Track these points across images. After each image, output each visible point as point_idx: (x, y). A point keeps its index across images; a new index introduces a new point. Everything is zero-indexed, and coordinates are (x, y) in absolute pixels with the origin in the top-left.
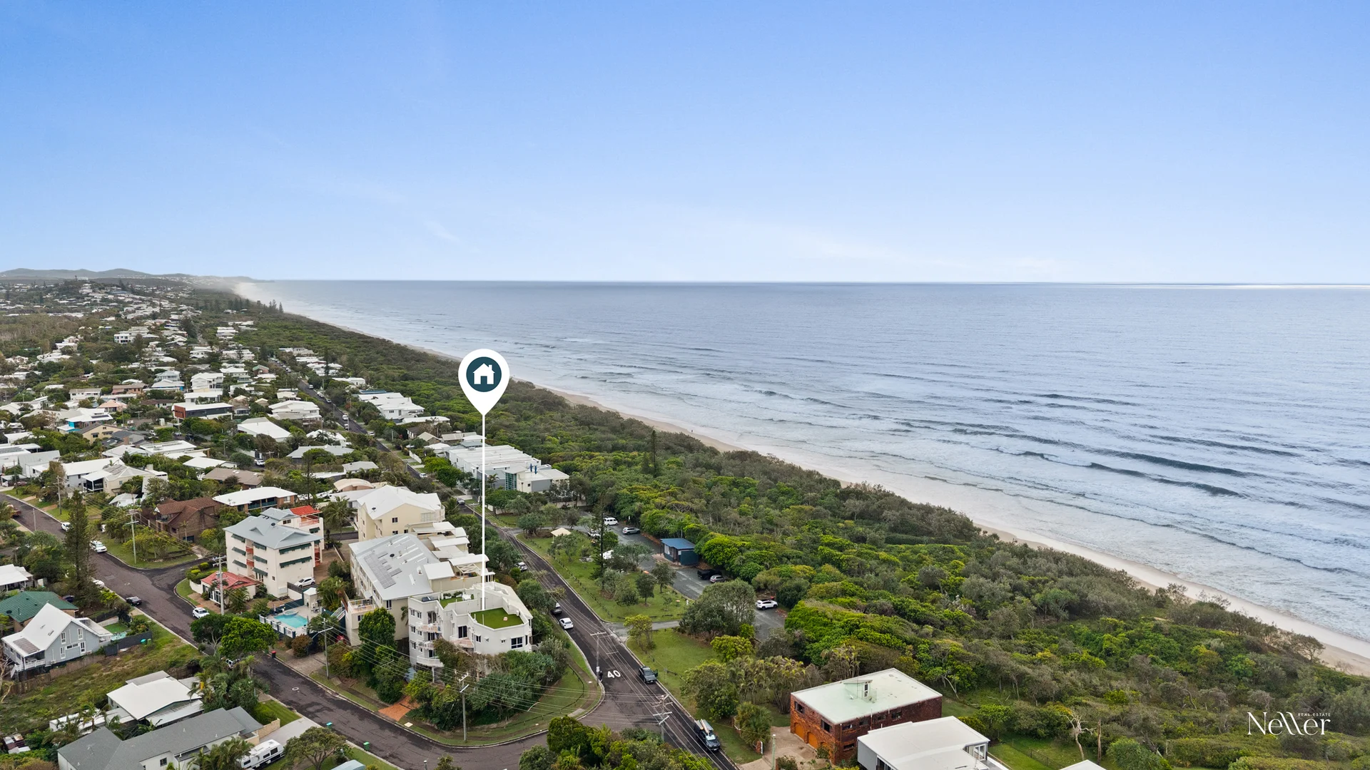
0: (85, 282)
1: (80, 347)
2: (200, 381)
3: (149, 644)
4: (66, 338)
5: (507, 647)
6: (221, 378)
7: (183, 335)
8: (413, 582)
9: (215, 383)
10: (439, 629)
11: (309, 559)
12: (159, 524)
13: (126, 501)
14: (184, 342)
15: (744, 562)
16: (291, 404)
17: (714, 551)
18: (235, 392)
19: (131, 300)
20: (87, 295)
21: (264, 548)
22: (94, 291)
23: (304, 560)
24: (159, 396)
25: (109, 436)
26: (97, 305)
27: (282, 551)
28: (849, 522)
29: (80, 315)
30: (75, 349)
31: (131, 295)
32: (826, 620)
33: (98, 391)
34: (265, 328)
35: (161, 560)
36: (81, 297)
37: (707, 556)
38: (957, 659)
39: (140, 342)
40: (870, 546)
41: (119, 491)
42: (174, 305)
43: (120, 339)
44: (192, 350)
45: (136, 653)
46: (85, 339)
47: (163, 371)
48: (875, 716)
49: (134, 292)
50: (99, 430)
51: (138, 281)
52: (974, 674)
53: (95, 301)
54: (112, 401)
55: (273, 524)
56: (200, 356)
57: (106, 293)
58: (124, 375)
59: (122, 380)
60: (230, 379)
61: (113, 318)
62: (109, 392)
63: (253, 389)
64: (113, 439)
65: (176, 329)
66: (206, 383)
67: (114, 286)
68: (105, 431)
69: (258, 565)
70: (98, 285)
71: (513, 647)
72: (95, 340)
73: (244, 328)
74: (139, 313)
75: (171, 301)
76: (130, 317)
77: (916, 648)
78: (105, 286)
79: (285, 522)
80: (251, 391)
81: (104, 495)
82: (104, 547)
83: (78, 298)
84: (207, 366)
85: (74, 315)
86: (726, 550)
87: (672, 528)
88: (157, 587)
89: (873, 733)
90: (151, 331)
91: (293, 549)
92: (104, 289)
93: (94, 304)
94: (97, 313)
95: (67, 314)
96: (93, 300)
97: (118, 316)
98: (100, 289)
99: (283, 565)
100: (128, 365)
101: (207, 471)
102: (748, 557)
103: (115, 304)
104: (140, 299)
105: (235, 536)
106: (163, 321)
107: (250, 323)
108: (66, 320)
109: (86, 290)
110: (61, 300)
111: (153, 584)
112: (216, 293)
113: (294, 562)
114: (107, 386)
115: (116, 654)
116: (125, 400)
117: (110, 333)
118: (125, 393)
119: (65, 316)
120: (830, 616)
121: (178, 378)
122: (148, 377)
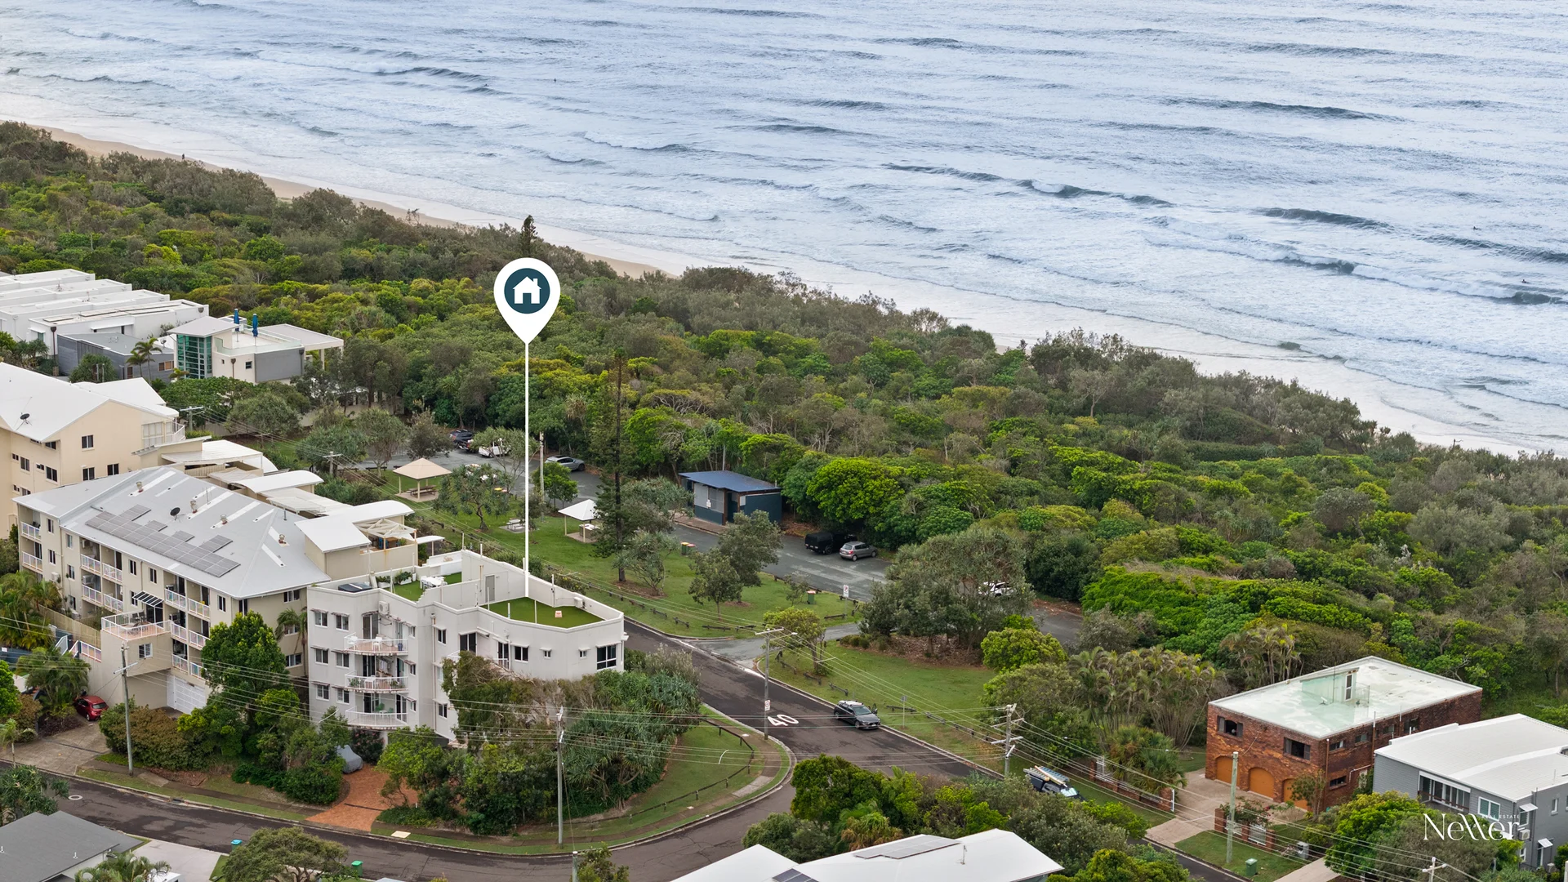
5: (590, 666)
8: (279, 562)
10: (400, 647)
15: (920, 506)
17: (841, 489)
28: (1089, 421)
32: (1183, 594)
37: (824, 500)
38: (1471, 639)
40: (1169, 466)
48: (1379, 724)
52: (1506, 665)
71: (599, 666)
77: (1388, 628)
86: (872, 484)
87: (699, 448)
89: (1396, 743)
102: (929, 496)
120: (1191, 586)
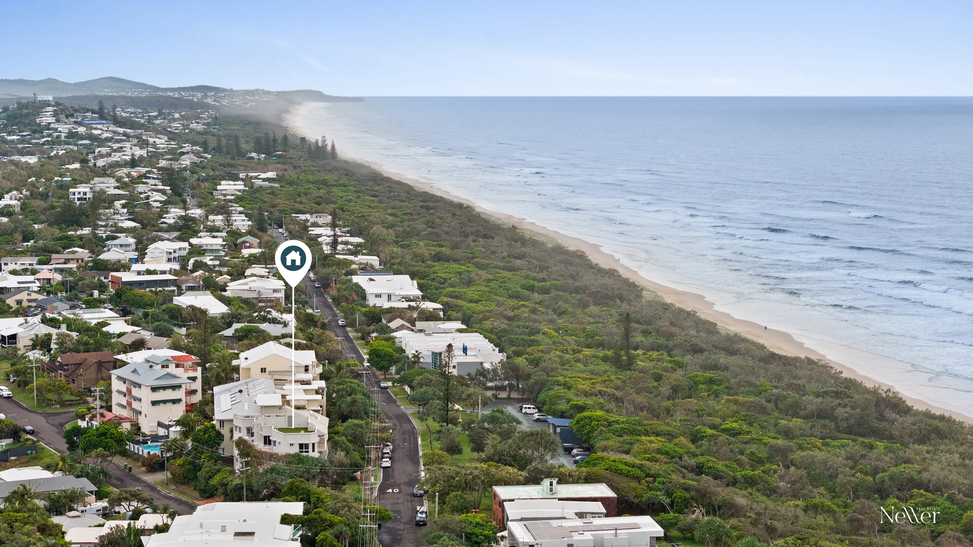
0: (47, 104)
1: (24, 207)
2: (156, 251)
3: (33, 455)
4: (7, 193)
5: (295, 450)
6: (184, 249)
7: (163, 192)
8: (247, 408)
9: (176, 255)
10: (253, 441)
11: (179, 401)
12: (61, 374)
13: (35, 355)
14: (161, 202)
15: (602, 433)
16: (255, 281)
18: (194, 265)
19: (109, 135)
20: (48, 126)
21: (140, 386)
22: (58, 121)
23: (175, 401)
24: (104, 267)
25: (34, 304)
26: (60, 143)
27: (154, 389)
29: (32, 160)
30: (18, 209)
31: (112, 128)
33: (34, 260)
34: (291, 183)
35: (58, 406)
36: (39, 130)
39: (102, 200)
41: (30, 348)
42: (173, 144)
43: (77, 196)
44: (167, 212)
45: (22, 461)
46: (31, 194)
47: (115, 238)
49: (117, 122)
50: (23, 296)
51: (133, 102)
53: (58, 137)
54: (45, 272)
55: (151, 367)
56: (171, 221)
57: (75, 122)
58: (68, 243)
59: (65, 248)
60: (198, 251)
61: (77, 166)
62: (47, 262)
63: (217, 263)
64: (36, 307)
65: (157, 182)
66: (165, 255)
67: (88, 111)
68: (30, 298)
69: (135, 405)
70: (63, 111)
71: (299, 449)
72: (44, 196)
73: (258, 183)
74: (116, 157)
75: (172, 136)
76: (101, 163)
78: (76, 111)
79: (163, 367)
80: (215, 266)
81: (16, 349)
82: (10, 393)
83: (34, 132)
84: (176, 234)
85: (24, 159)
86: (594, 423)
88: (51, 425)
90: (122, 185)
91: (164, 388)
92: (72, 116)
93: (57, 142)
94: (56, 156)
95: (16, 158)
96: (55, 134)
97: (84, 161)
98: (67, 117)
99: (154, 403)
100: (76, 231)
101: (121, 335)
102: (610, 429)
103: (87, 142)
104: (125, 134)
105: (119, 378)
106: (144, 170)
107: (271, 175)
108: (13, 168)
109: (47, 118)
110: (9, 134)
111: (48, 422)
112: (249, 123)
113: (165, 402)
114: (45, 255)
115: (7, 461)
116: (61, 271)
117: (64, 187)
118: (65, 263)
119: (12, 162)
121: (134, 247)
122: (96, 244)
